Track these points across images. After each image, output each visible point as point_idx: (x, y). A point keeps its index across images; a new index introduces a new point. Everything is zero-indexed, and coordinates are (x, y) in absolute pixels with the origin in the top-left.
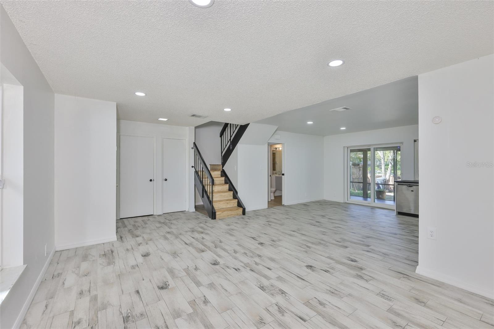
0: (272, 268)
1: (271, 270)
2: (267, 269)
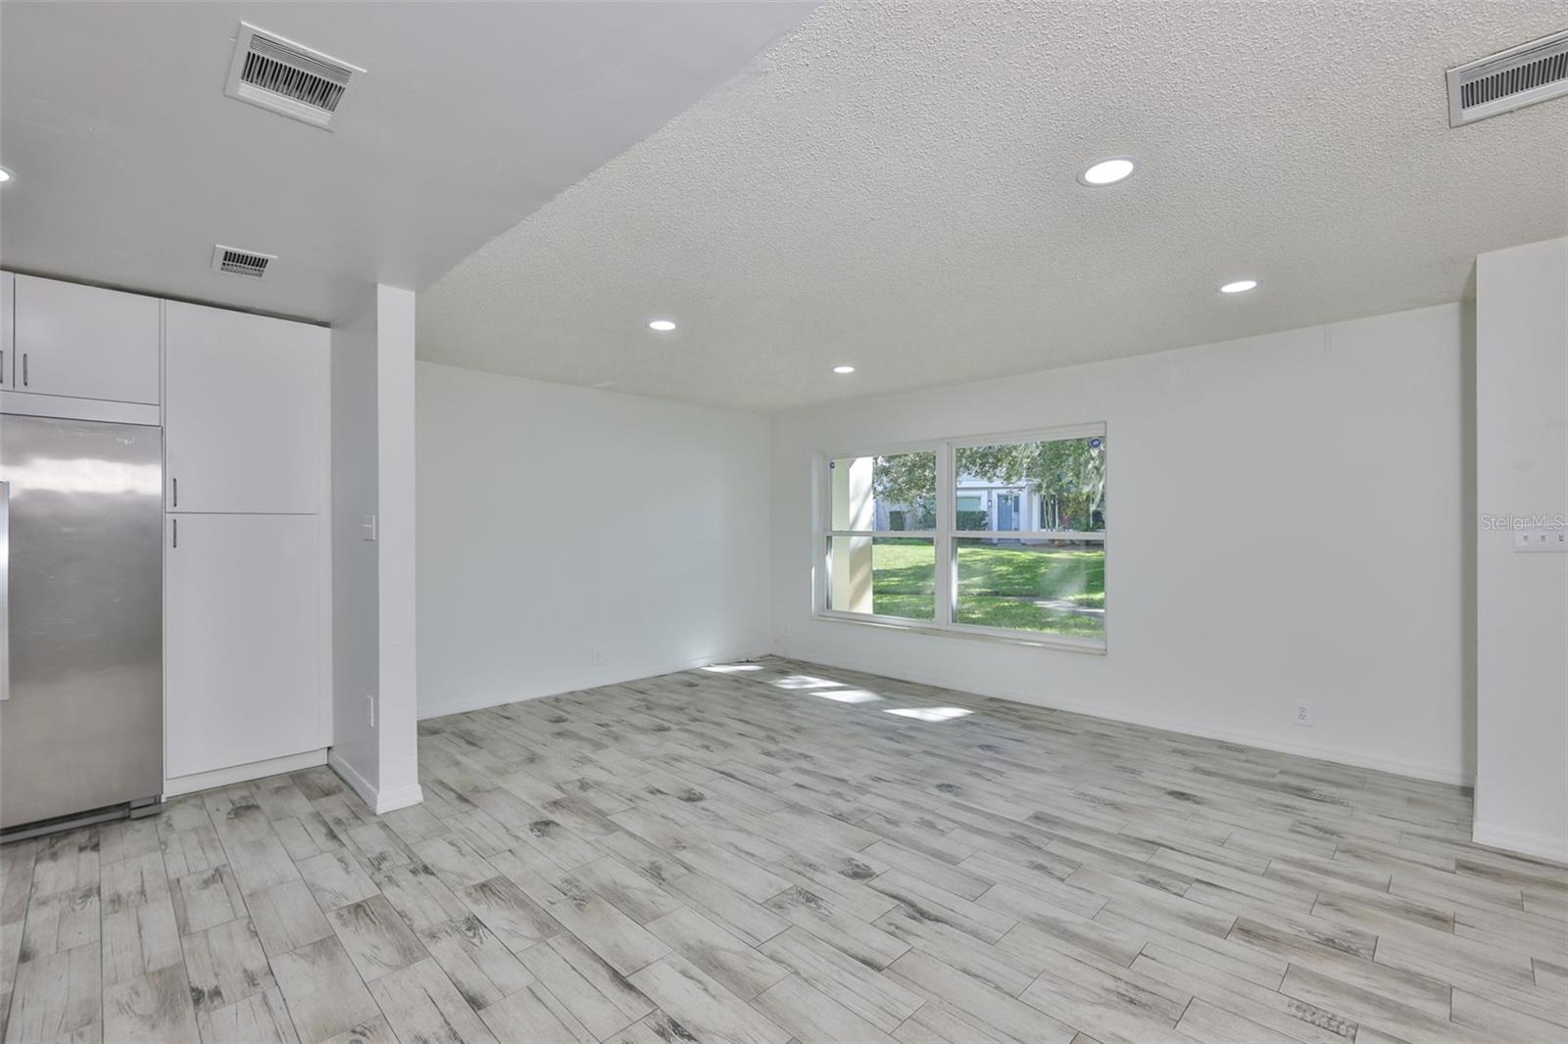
0: (795, 788)
1: (797, 785)
2: (807, 785)
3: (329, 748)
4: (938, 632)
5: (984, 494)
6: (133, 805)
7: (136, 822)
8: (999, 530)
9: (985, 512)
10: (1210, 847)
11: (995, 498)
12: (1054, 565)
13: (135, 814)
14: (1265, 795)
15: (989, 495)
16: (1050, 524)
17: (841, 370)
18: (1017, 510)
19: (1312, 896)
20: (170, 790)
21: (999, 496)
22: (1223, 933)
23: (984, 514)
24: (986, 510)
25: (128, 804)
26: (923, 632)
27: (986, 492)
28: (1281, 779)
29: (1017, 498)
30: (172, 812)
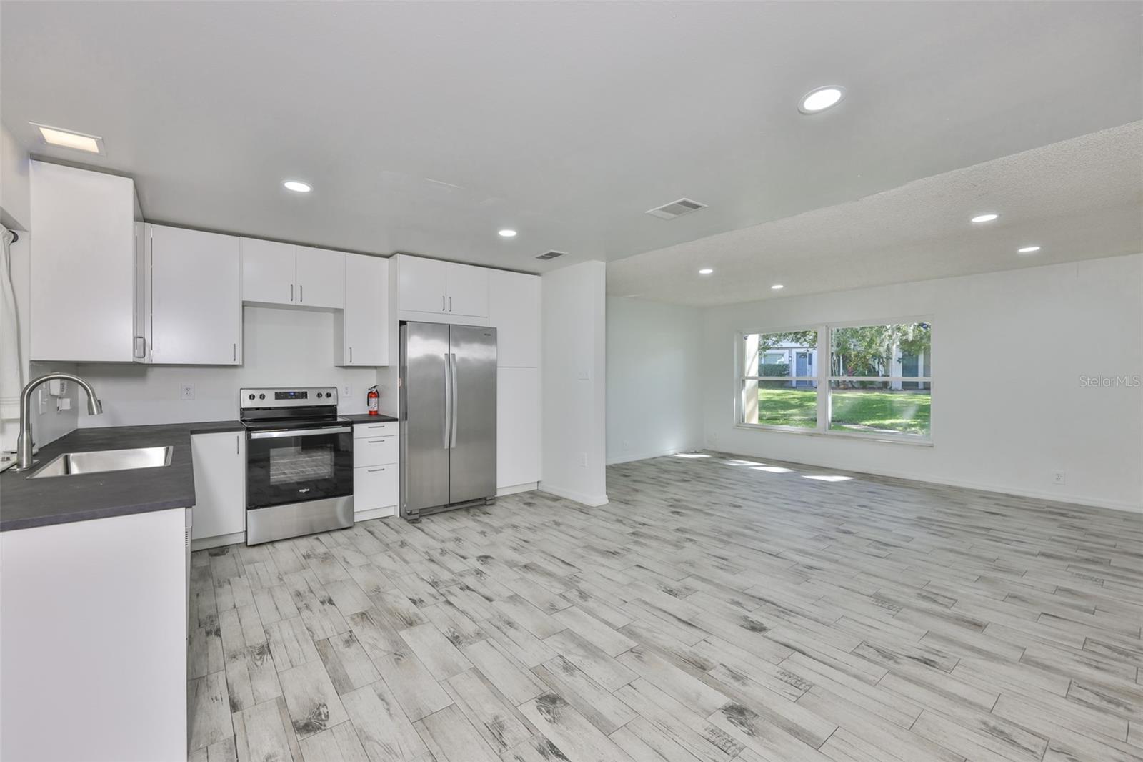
3: (538, 482)
4: (819, 435)
5: (786, 352)
6: (488, 499)
7: (490, 506)
8: (797, 375)
9: (787, 365)
10: (1016, 531)
11: (794, 355)
12: (847, 401)
13: (488, 503)
14: (1040, 514)
15: (790, 353)
16: (837, 373)
17: (775, 287)
18: (810, 363)
19: (1076, 547)
20: (499, 494)
21: (797, 353)
22: (1036, 556)
23: (787, 366)
24: (788, 363)
25: (485, 499)
26: (812, 435)
27: (788, 350)
28: (1046, 509)
29: (810, 355)
30: (499, 503)
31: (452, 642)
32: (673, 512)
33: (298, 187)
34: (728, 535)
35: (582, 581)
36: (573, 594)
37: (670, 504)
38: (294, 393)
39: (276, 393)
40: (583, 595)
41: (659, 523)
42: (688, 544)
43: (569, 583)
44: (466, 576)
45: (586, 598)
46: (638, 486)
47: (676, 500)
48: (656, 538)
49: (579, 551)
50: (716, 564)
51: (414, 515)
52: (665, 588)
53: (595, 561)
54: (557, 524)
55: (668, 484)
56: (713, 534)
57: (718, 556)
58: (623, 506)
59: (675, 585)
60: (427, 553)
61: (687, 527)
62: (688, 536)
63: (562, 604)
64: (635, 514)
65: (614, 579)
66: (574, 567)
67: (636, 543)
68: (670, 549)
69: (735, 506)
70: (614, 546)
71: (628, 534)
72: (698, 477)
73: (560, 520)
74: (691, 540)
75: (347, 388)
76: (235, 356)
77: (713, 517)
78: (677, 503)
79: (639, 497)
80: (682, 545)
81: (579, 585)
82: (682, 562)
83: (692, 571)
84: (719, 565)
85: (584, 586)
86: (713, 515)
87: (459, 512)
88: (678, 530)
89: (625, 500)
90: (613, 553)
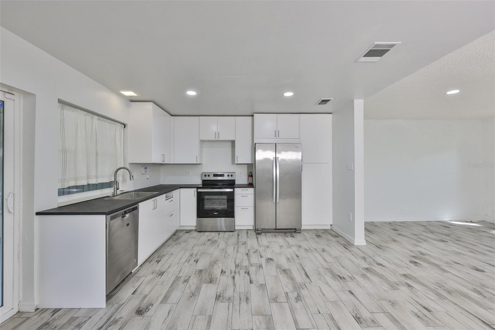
3: (331, 225)
7: (298, 234)
13: (297, 231)
20: (303, 228)
25: (296, 229)
30: (303, 233)
31: (216, 297)
32: (411, 262)
33: (191, 93)
34: (449, 292)
35: (306, 289)
36: (293, 296)
37: (414, 255)
38: (220, 174)
39: (214, 174)
40: (298, 298)
41: (393, 267)
42: (404, 289)
43: (297, 287)
44: (254, 266)
45: (299, 300)
46: (398, 238)
47: (421, 253)
48: (381, 276)
49: (321, 270)
50: (416, 311)
51: (258, 231)
52: (356, 314)
53: (325, 279)
54: (324, 250)
55: (425, 240)
56: (433, 286)
57: (424, 305)
58: (376, 249)
59: (365, 314)
60: (249, 250)
61: (414, 275)
62: (409, 282)
63: (282, 299)
64: (380, 256)
65: (326, 294)
66: (309, 279)
67: (364, 276)
68: (385, 287)
69: (478, 270)
70: (344, 273)
71: (362, 268)
72: (458, 240)
73: (327, 248)
74: (409, 286)
75: (241, 173)
76: (197, 160)
77: (446, 274)
78: (422, 256)
79: (393, 246)
80: (398, 287)
81: (302, 291)
82: (386, 300)
83: (389, 309)
84: (419, 314)
85: (304, 292)
86: (448, 272)
87: (281, 234)
88: (404, 275)
89: (380, 245)
90: (341, 278)
